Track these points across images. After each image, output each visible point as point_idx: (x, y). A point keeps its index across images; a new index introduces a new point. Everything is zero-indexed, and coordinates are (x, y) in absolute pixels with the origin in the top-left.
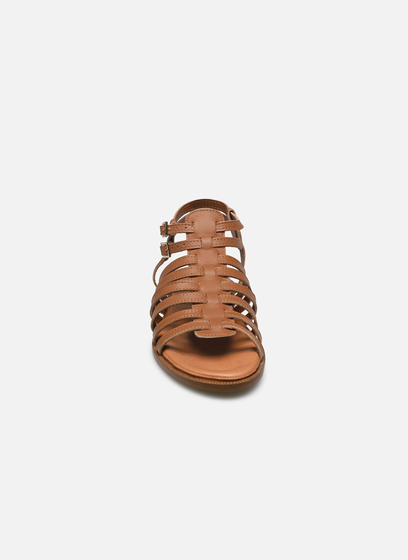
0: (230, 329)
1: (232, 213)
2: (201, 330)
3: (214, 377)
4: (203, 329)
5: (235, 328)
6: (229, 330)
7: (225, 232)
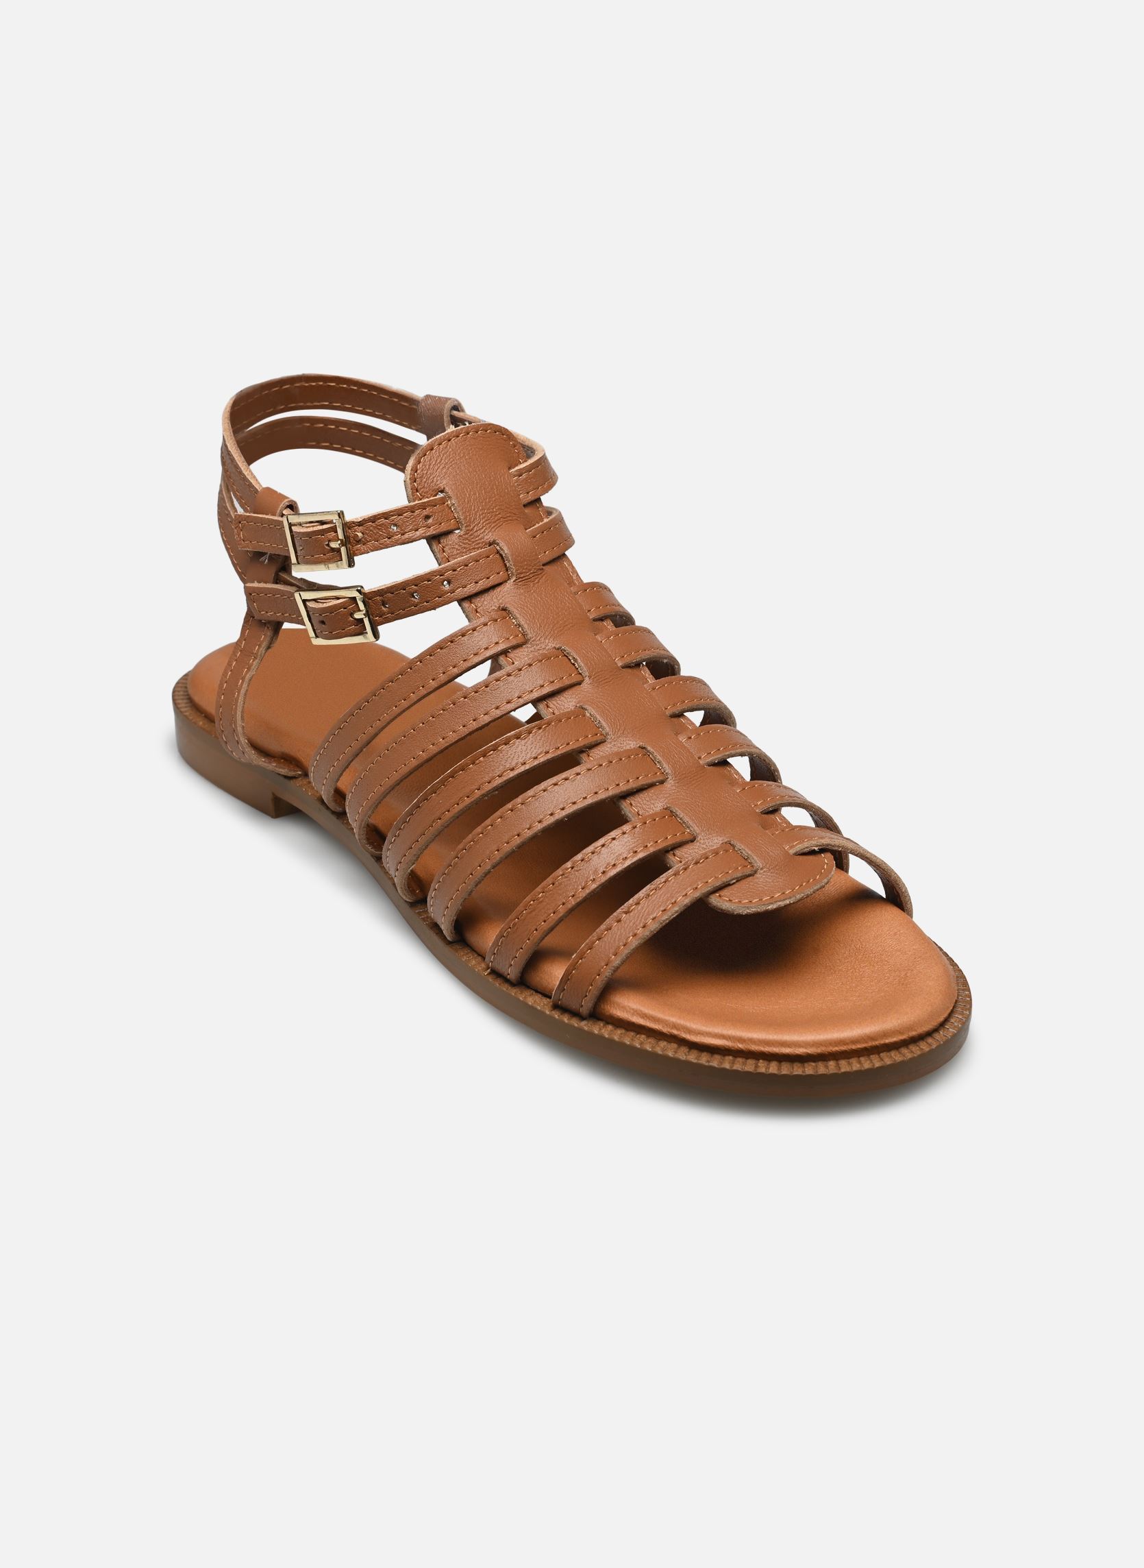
0: (812, 853)
1: (455, 413)
2: (729, 885)
3: (876, 1040)
4: (734, 881)
5: (828, 845)
6: (811, 858)
7: (542, 498)
